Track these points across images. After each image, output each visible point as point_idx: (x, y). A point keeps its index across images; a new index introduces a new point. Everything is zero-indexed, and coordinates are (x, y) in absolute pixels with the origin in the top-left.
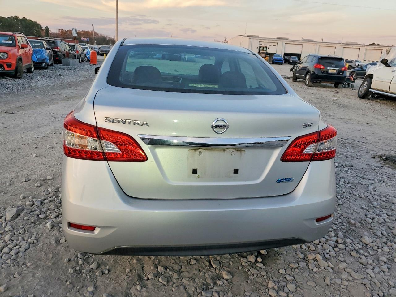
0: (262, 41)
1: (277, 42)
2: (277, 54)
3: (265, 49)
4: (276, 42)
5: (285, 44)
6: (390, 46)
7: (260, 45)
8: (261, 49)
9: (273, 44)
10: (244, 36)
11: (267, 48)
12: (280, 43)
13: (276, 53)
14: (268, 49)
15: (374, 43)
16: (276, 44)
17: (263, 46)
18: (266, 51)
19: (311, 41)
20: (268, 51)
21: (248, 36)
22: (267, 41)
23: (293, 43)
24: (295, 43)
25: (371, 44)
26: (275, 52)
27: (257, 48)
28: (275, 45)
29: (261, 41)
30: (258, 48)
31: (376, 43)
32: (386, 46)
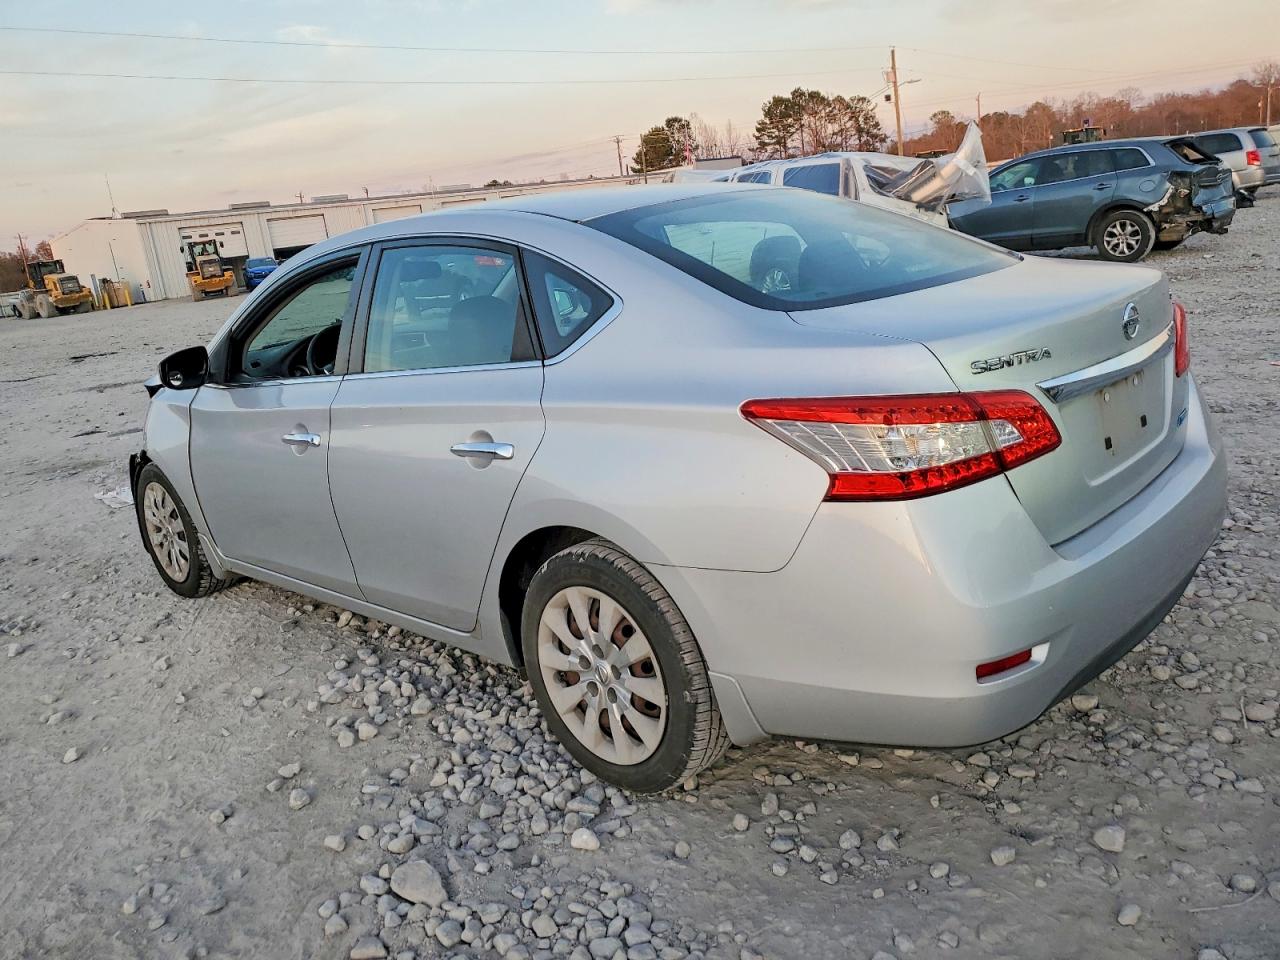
0: (189, 224)
1: (239, 219)
2: (252, 257)
3: (210, 249)
4: (235, 219)
5: (268, 220)
6: (536, 182)
7: (184, 238)
8: (198, 249)
9: (227, 230)
10: (111, 218)
11: (218, 245)
12: (251, 222)
13: (247, 257)
14: (222, 245)
15: (495, 181)
16: (238, 228)
17: (196, 239)
18: (216, 252)
19: (342, 201)
20: (225, 253)
21: (127, 216)
22: (206, 222)
23: (291, 214)
24: (299, 214)
25: (489, 185)
26: (243, 253)
27: (182, 250)
28: (234, 230)
29: (183, 224)
30: (186, 248)
31: (501, 181)
32: (527, 182)
